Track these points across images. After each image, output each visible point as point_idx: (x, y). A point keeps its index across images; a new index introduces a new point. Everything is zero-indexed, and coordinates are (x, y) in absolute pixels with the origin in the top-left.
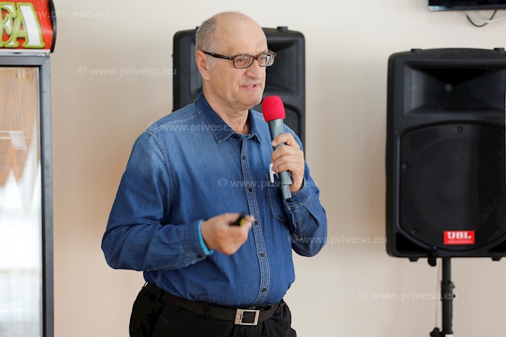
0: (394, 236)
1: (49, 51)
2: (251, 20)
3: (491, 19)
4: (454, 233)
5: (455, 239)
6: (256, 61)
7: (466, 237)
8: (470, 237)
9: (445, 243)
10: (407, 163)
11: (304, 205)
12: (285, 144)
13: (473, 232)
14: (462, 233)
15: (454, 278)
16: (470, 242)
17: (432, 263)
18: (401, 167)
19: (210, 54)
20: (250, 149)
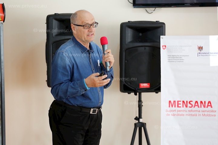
0: (123, 86)
1: (3, 22)
3: (154, 11)
4: (143, 84)
5: (143, 86)
7: (147, 85)
8: (148, 85)
9: (140, 87)
10: (127, 60)
12: (108, 53)
13: (149, 84)
14: (145, 84)
15: (143, 99)
16: (148, 87)
17: (136, 94)
18: (125, 62)
19: (76, 25)
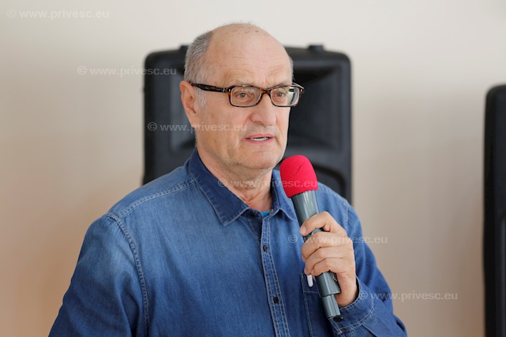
2: (266, 34)
6: (266, 97)
11: (364, 324)
12: (322, 229)
19: (197, 85)
20: (275, 233)
